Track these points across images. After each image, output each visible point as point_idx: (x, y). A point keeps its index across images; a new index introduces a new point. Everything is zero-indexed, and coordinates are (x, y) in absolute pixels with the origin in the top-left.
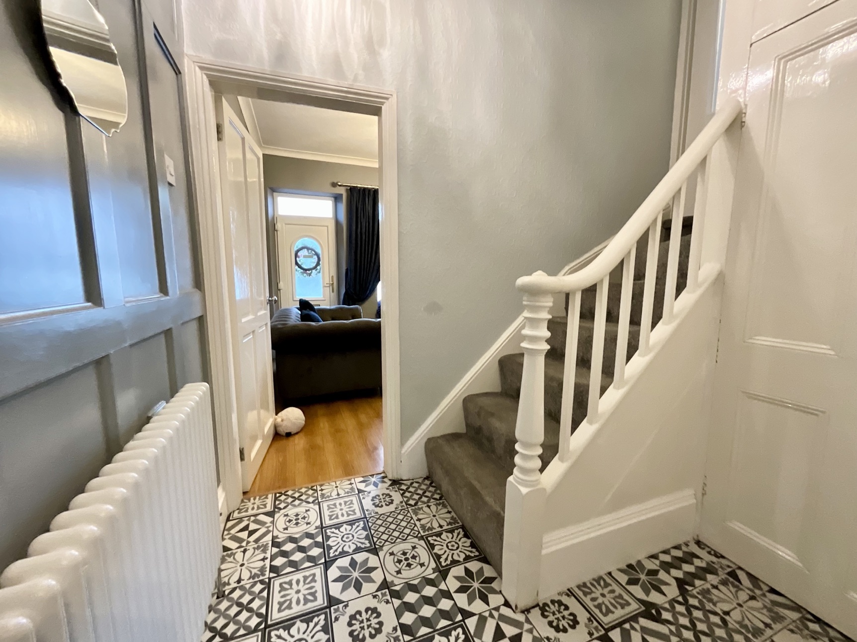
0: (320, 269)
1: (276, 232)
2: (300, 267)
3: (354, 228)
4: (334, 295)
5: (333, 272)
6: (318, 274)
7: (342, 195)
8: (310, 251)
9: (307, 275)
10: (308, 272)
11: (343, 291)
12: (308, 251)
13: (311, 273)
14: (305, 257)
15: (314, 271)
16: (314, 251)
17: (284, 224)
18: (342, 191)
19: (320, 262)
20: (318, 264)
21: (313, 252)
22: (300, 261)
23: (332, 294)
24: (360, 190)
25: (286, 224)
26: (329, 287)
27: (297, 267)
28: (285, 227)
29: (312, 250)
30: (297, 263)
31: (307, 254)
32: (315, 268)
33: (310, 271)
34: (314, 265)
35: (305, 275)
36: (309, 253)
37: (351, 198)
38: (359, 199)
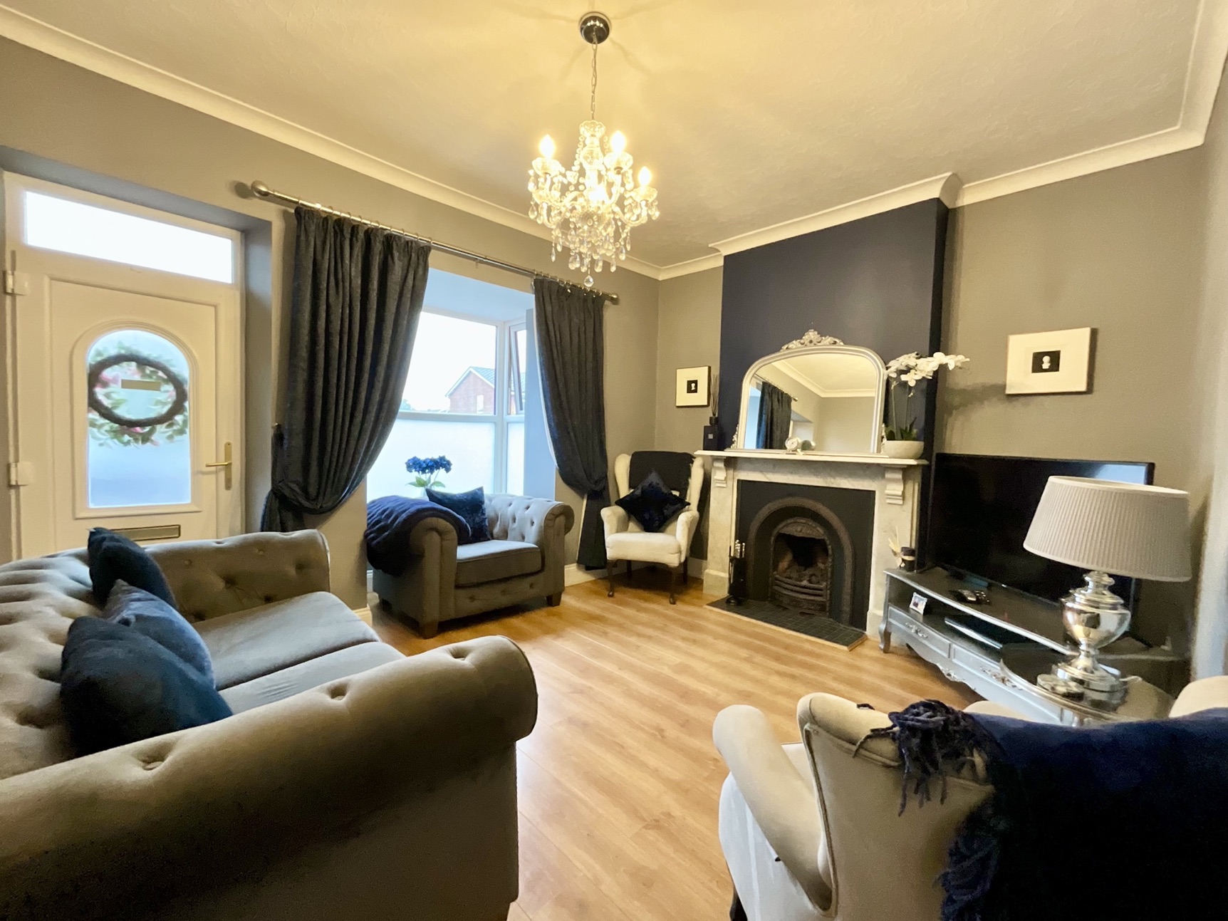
0: (185, 422)
1: (8, 300)
2: (107, 414)
3: (306, 315)
4: (231, 499)
5: (233, 432)
6: (177, 438)
7: (268, 225)
8: (148, 370)
9: (136, 440)
10: (138, 429)
11: (264, 487)
12: (143, 371)
13: (151, 432)
14: (127, 384)
15: (160, 428)
16: (165, 370)
17: (47, 280)
18: (270, 213)
19: (186, 404)
20: (178, 407)
21: (161, 374)
22: (108, 396)
23: (225, 494)
24: (326, 219)
25: (52, 279)
26: (216, 472)
27: (94, 415)
28: (51, 286)
29: (156, 366)
30: (94, 404)
31: (137, 377)
32: (167, 418)
33: (147, 429)
34: (165, 410)
35: (126, 438)
36: (144, 375)
37: (298, 237)
38: (324, 243)
